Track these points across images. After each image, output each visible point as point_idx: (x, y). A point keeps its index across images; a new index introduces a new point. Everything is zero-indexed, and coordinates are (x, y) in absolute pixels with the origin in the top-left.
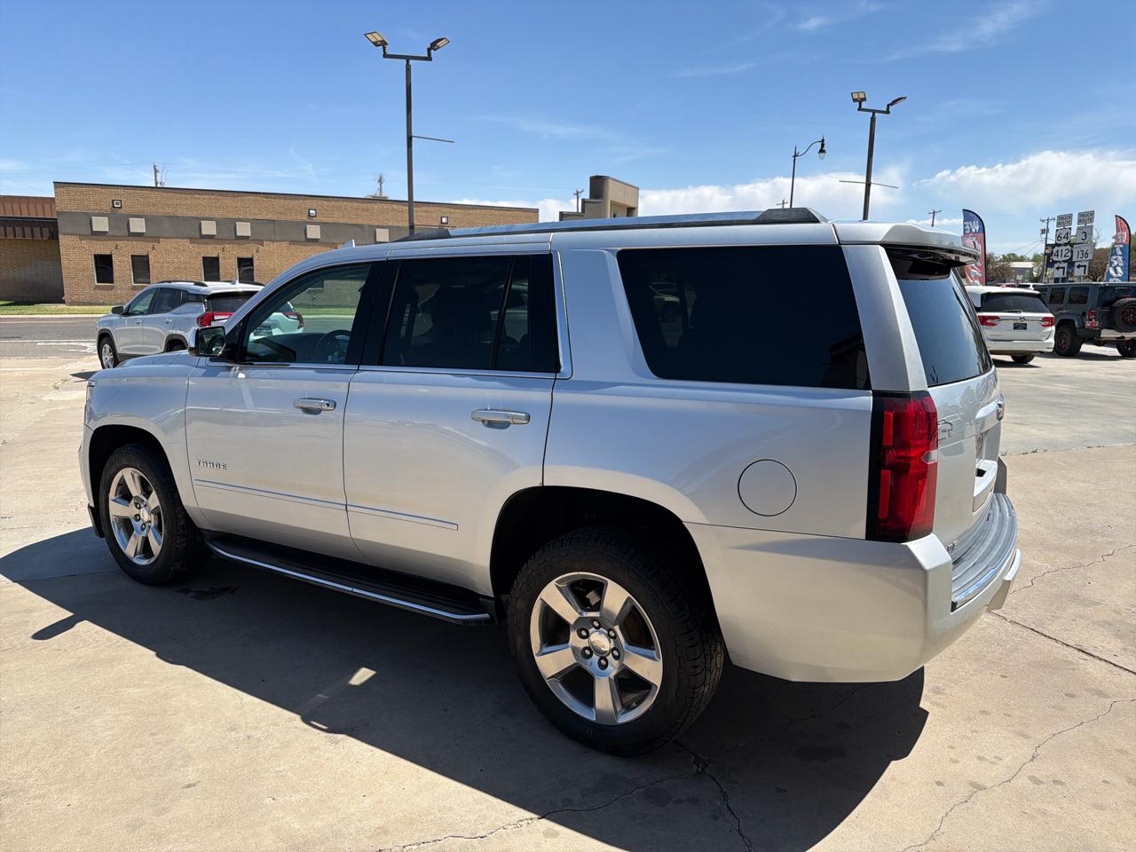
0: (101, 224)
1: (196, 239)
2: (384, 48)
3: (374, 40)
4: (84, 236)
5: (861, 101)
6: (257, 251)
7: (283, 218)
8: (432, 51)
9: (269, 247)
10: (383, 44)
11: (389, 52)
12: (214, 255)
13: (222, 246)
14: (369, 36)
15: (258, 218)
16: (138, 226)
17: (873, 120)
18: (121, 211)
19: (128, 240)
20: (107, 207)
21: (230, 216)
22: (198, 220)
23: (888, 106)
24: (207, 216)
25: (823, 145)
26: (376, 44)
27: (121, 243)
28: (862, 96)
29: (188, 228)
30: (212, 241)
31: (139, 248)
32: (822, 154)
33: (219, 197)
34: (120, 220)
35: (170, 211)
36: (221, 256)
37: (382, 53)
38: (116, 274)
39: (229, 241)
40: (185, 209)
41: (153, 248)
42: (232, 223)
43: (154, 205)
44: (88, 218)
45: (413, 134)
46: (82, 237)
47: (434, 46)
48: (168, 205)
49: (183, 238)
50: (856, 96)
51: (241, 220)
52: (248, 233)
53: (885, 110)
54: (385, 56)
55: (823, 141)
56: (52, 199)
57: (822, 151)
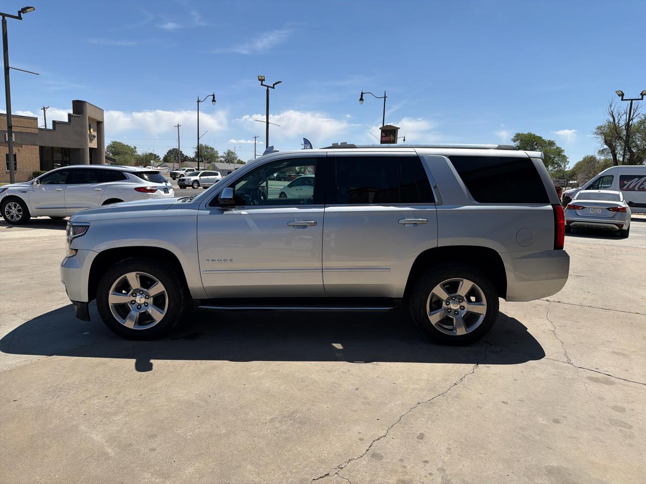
5: (262, 80)
8: (22, 13)
17: (268, 91)
23: (274, 85)
25: (214, 98)
28: (263, 78)
32: (214, 102)
45: (10, 66)
47: (24, 10)
50: (260, 78)
53: (272, 86)
55: (214, 95)
57: (214, 101)
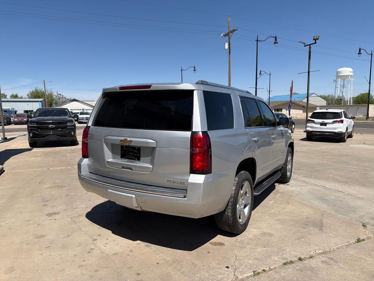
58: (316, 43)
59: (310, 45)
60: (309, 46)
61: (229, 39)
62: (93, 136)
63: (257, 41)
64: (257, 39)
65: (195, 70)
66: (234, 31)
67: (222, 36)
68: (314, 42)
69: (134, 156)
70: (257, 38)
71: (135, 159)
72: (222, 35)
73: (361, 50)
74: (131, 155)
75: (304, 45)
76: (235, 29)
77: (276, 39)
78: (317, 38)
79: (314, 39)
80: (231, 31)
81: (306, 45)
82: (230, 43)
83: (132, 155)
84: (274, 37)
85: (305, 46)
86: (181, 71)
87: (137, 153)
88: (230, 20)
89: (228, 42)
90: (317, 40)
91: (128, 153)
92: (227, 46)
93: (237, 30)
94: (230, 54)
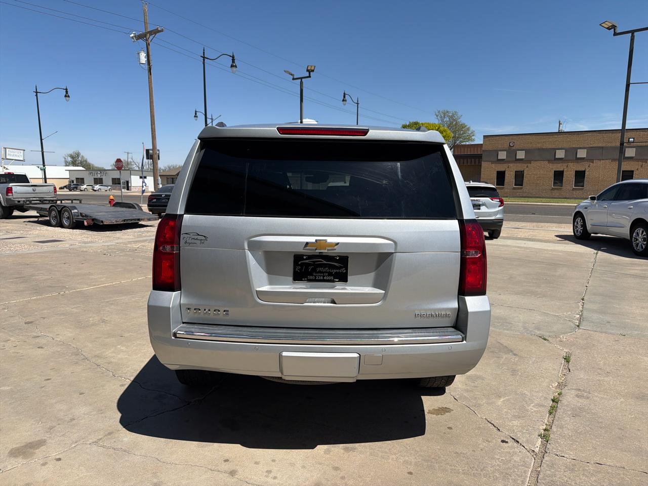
0: (502, 155)
1: (552, 160)
2: (615, 30)
3: (607, 26)
4: (494, 161)
6: (589, 167)
7: (609, 145)
9: (597, 163)
10: (614, 27)
11: (618, 31)
12: (561, 170)
13: (567, 164)
14: (603, 25)
15: (592, 146)
16: (521, 155)
18: (514, 148)
19: (515, 163)
20: (506, 146)
21: (574, 146)
22: (555, 150)
24: (560, 147)
26: (609, 29)
27: (511, 165)
29: (548, 155)
30: (561, 161)
31: (519, 167)
33: (569, 136)
34: (512, 152)
35: (539, 146)
36: (565, 170)
37: (613, 33)
38: (506, 181)
39: (572, 161)
40: (548, 144)
41: (527, 167)
42: (575, 150)
43: (531, 143)
44: (496, 152)
46: (493, 162)
48: (538, 143)
49: (544, 161)
51: (580, 148)
52: (584, 155)
54: (615, 34)
56: (482, 144)
58: (310, 77)
59: (301, 78)
60: (300, 80)
61: (148, 45)
62: (204, 238)
63: (203, 57)
64: (204, 55)
65: (67, 96)
66: (156, 32)
67: (133, 37)
68: (307, 74)
69: (330, 274)
70: (204, 53)
71: (333, 281)
72: (131, 36)
73: (346, 96)
74: (323, 273)
75: (292, 77)
76: (159, 29)
77: (233, 60)
78: (312, 69)
79: (308, 70)
80: (151, 31)
81: (295, 77)
82: (150, 53)
83: (326, 272)
84: (231, 56)
85: (293, 79)
86: (35, 94)
87: (340, 268)
88: (147, 10)
89: (146, 51)
90: (311, 73)
91: (314, 270)
92: (143, 58)
93: (162, 31)
94: (151, 74)
